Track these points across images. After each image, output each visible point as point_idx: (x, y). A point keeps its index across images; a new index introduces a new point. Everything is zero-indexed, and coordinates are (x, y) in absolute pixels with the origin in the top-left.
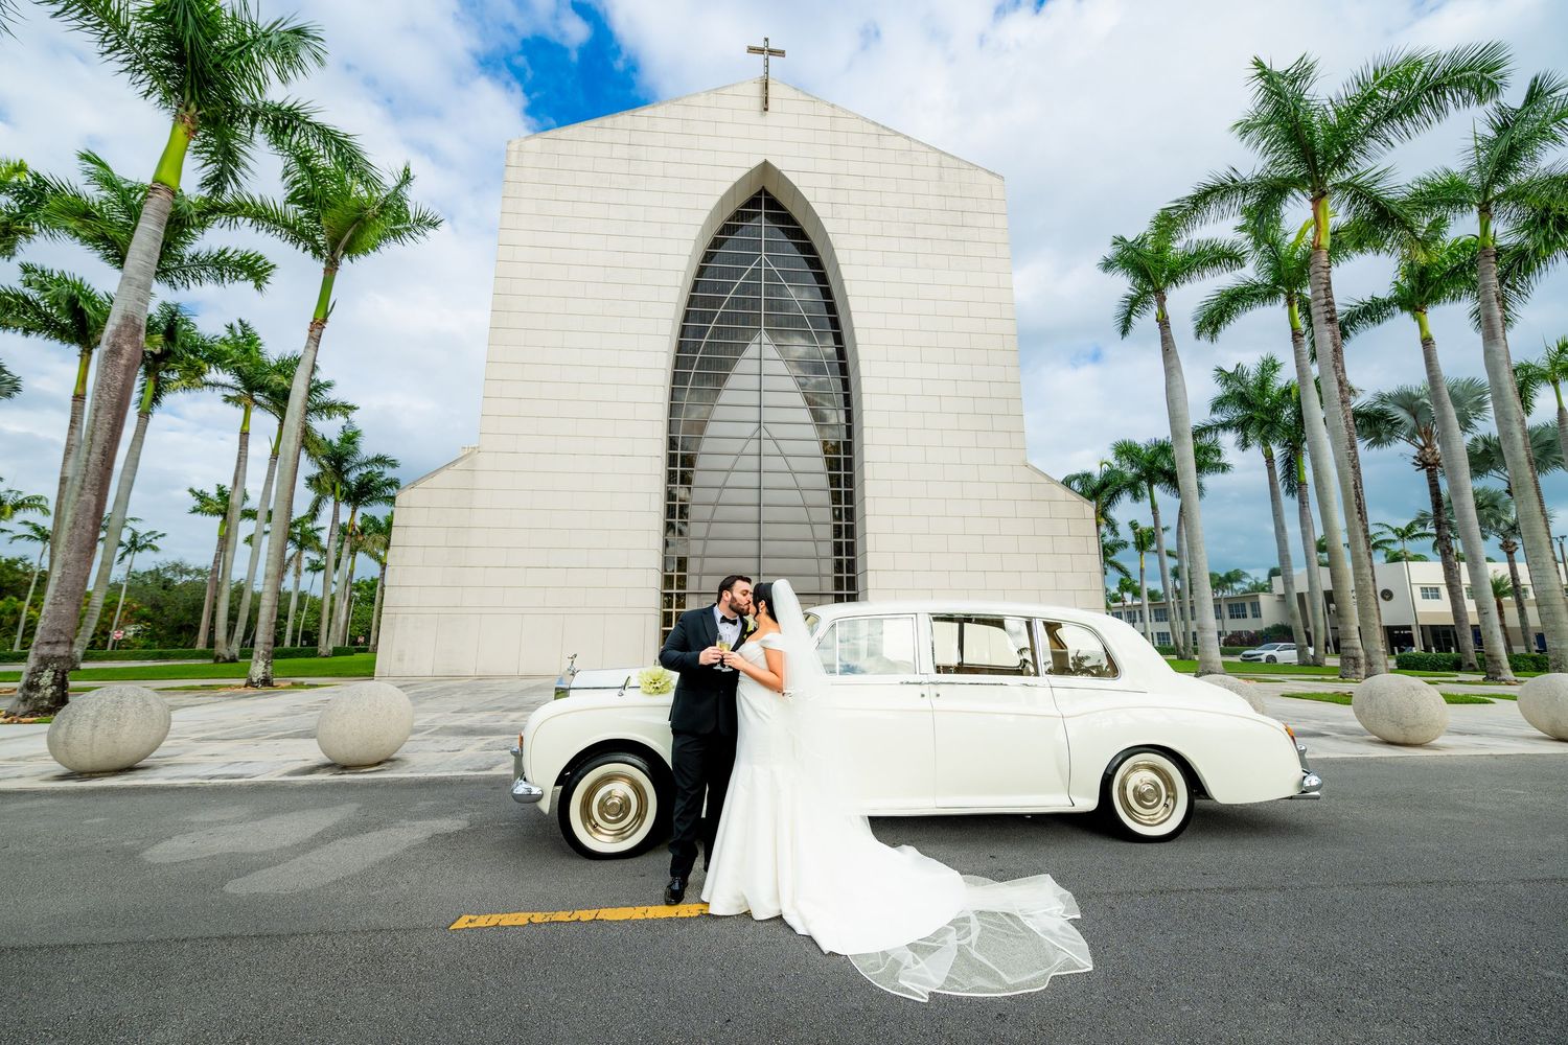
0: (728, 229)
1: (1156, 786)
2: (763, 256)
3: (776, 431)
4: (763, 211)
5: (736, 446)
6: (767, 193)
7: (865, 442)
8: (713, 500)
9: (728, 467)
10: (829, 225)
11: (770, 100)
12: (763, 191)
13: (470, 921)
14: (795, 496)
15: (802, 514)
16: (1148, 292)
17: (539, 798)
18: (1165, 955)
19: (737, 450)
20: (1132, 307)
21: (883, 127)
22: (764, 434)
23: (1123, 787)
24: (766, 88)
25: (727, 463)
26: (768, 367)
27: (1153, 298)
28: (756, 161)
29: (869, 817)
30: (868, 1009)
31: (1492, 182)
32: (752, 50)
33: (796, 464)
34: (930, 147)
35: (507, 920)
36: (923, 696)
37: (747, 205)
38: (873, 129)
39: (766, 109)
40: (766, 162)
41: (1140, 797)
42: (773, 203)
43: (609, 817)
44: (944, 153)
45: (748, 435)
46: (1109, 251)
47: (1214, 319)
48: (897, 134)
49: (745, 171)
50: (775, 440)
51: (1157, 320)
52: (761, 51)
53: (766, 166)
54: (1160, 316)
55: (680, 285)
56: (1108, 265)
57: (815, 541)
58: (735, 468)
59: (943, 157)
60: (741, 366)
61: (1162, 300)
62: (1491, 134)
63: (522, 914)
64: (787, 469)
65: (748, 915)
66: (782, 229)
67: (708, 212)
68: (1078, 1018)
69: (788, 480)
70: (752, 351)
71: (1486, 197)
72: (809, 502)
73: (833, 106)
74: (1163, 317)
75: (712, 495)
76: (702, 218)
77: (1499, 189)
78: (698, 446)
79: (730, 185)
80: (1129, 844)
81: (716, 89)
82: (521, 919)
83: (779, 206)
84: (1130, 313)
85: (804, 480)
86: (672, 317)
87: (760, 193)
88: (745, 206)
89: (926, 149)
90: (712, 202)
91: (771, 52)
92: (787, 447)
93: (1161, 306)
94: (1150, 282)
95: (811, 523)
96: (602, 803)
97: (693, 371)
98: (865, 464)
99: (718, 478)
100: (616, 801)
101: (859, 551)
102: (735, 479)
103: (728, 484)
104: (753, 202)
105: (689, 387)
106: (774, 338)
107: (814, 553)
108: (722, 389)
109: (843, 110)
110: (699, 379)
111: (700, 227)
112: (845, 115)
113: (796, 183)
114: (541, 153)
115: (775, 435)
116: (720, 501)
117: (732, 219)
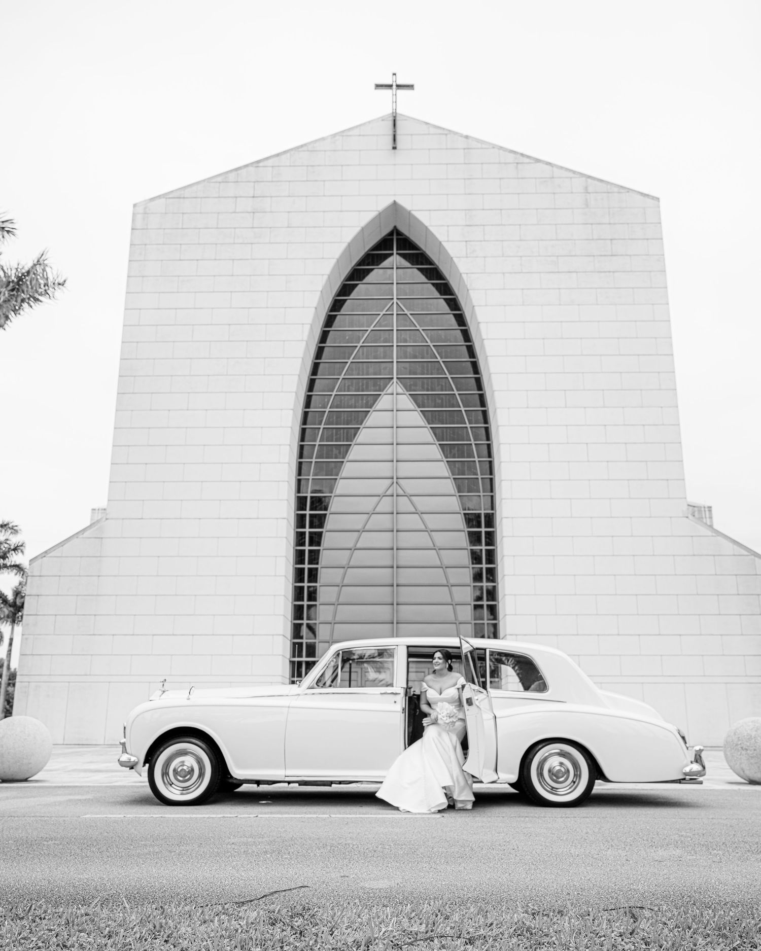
0: (358, 274)
2: (395, 300)
3: (410, 486)
4: (395, 251)
5: (368, 504)
6: (399, 233)
8: (344, 562)
9: (359, 527)
10: (462, 266)
11: (398, 137)
12: (395, 231)
14: (431, 557)
15: (437, 575)
19: (369, 508)
21: (522, 155)
22: (398, 490)
24: (394, 125)
25: (357, 522)
26: (401, 418)
28: (384, 203)
32: (379, 86)
33: (433, 522)
34: (574, 172)
37: (377, 246)
38: (511, 158)
39: (395, 148)
40: (395, 203)
42: (405, 242)
44: (590, 177)
45: (380, 491)
48: (538, 161)
49: (373, 214)
50: (409, 496)
52: (389, 87)
53: (395, 207)
55: (305, 338)
57: (454, 605)
58: (367, 528)
59: (589, 181)
60: (373, 418)
64: (423, 527)
66: (417, 270)
67: (333, 262)
69: (423, 539)
70: (384, 402)
72: (446, 562)
73: (467, 137)
75: (343, 557)
76: (328, 267)
78: (328, 505)
79: (358, 229)
81: (343, 132)
83: (412, 246)
85: (441, 539)
87: (391, 234)
88: (375, 249)
91: (400, 87)
92: (423, 504)
95: (449, 585)
97: (322, 426)
99: (348, 540)
102: (366, 540)
103: (359, 545)
104: (385, 242)
105: (317, 443)
106: (408, 388)
107: (452, 618)
108: (353, 443)
109: (478, 141)
110: (330, 434)
111: (326, 277)
112: (479, 145)
113: (426, 223)
114: (166, 213)
115: (409, 491)
116: (352, 564)
117: (362, 262)
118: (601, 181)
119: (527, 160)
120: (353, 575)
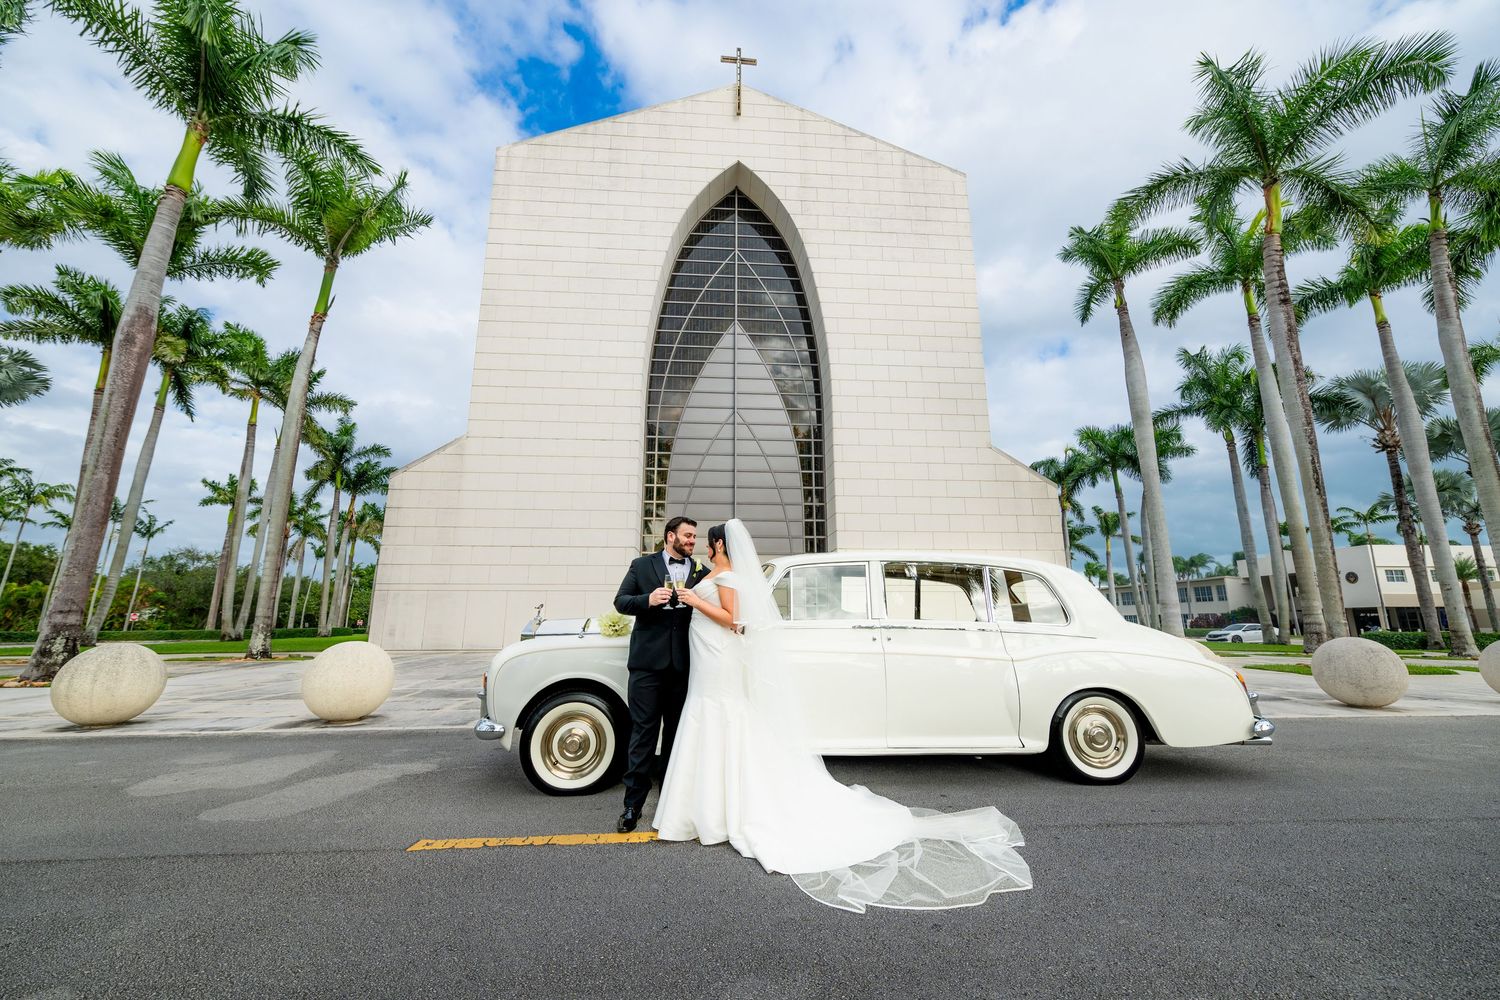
0: (703, 227)
1: (1107, 731)
2: (737, 252)
3: (750, 417)
4: (737, 209)
5: (711, 431)
6: (740, 193)
7: (834, 426)
8: (690, 483)
9: (703, 451)
10: (798, 222)
11: (742, 106)
12: (737, 191)
13: (428, 844)
14: (768, 479)
15: (774, 496)
16: (1106, 281)
17: (501, 735)
18: (1107, 878)
19: (712, 434)
20: (1091, 296)
21: (850, 128)
22: (738, 420)
23: (1073, 731)
24: (739, 94)
25: (702, 446)
26: (741, 356)
27: (1112, 287)
28: (730, 163)
29: (823, 757)
30: (804, 919)
31: (1442, 167)
32: (725, 59)
33: (769, 448)
34: (894, 147)
35: (463, 844)
36: (874, 639)
37: (721, 204)
38: (840, 131)
39: (739, 114)
40: (739, 165)
41: (1091, 740)
42: (746, 202)
43: (567, 754)
44: (908, 152)
45: (723, 420)
46: (1068, 243)
47: (1172, 305)
48: (863, 135)
49: (718, 172)
50: (748, 425)
51: (1116, 307)
52: (734, 60)
53: (739, 169)
54: (1119, 303)
55: (657, 279)
56: (1067, 255)
57: (786, 521)
58: (710, 452)
59: (907, 156)
60: (716, 355)
61: (1120, 288)
62: (1439, 121)
63: (478, 839)
64: (760, 452)
65: (697, 841)
66: (755, 227)
67: (684, 211)
68: (1014, 929)
69: (761, 463)
70: (726, 340)
71: (1435, 181)
72: (780, 484)
73: (802, 110)
74: (1121, 303)
75: (688, 478)
76: (678, 215)
77: (1448, 174)
78: (674, 431)
79: (705, 184)
80: (1080, 787)
81: (692, 96)
82: (478, 843)
83: (752, 205)
84: (1089, 301)
85: (775, 463)
86: (650, 308)
87: (733, 193)
88: (720, 205)
89: (892, 149)
90: (687, 202)
91: (744, 61)
92: (760, 432)
93: (1120, 293)
94: (1108, 270)
95: (783, 504)
96: (562, 741)
97: (670, 360)
98: (835, 447)
99: (693, 462)
100: (576, 739)
101: (829, 531)
102: (709, 462)
103: (703, 467)
104: (727, 201)
105: (666, 375)
106: (747, 329)
107: (786, 533)
108: (698, 377)
109: (812, 114)
110: (676, 367)
111: (676, 225)
112: (813, 118)
113: (767, 182)
114: (528, 158)
115: (748, 420)
116: (696, 484)
117: (707, 217)
118: (917, 156)
119: (854, 134)
120: (698, 494)
